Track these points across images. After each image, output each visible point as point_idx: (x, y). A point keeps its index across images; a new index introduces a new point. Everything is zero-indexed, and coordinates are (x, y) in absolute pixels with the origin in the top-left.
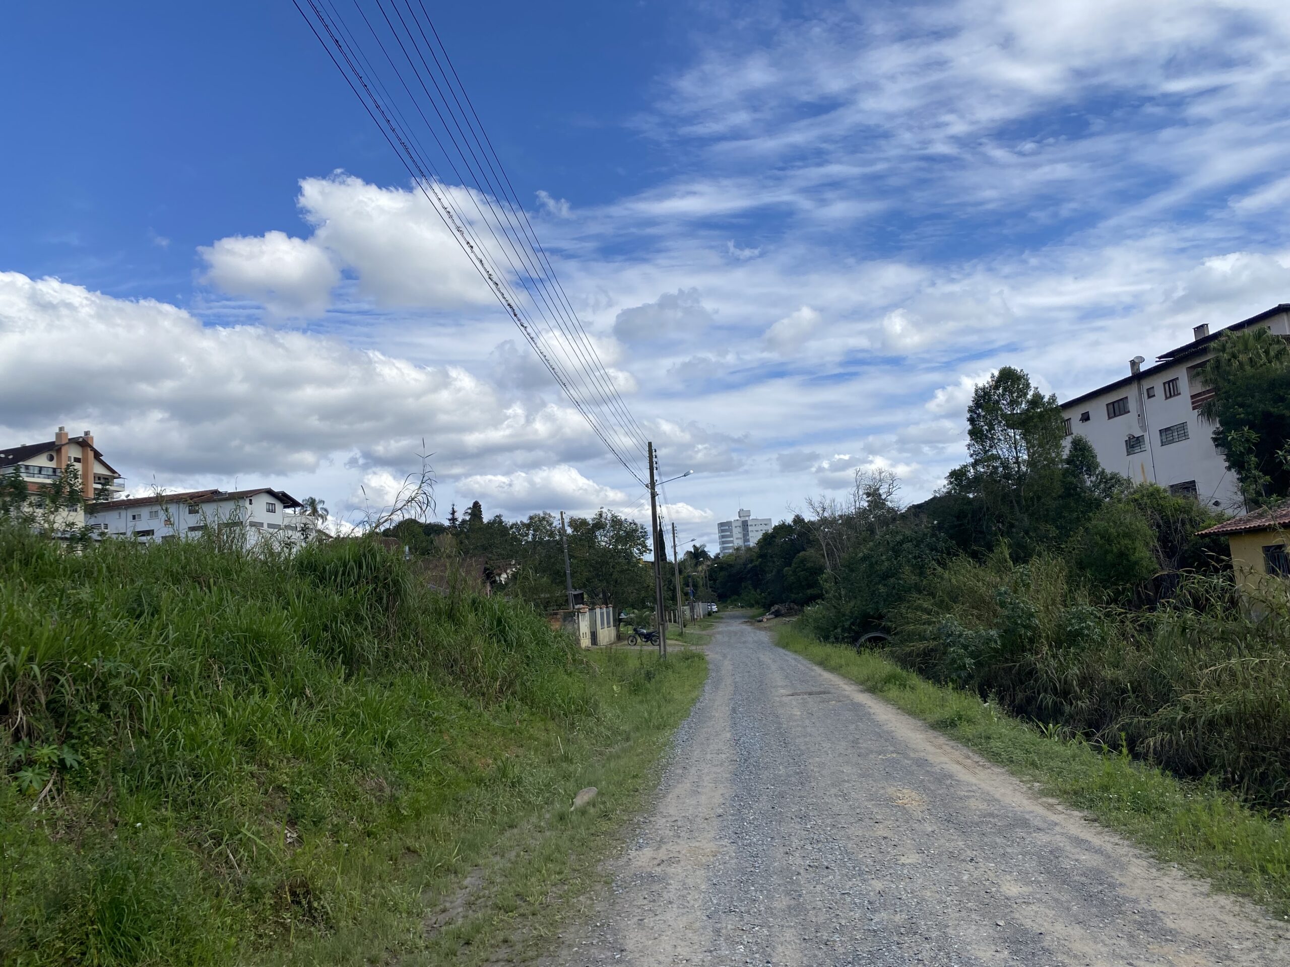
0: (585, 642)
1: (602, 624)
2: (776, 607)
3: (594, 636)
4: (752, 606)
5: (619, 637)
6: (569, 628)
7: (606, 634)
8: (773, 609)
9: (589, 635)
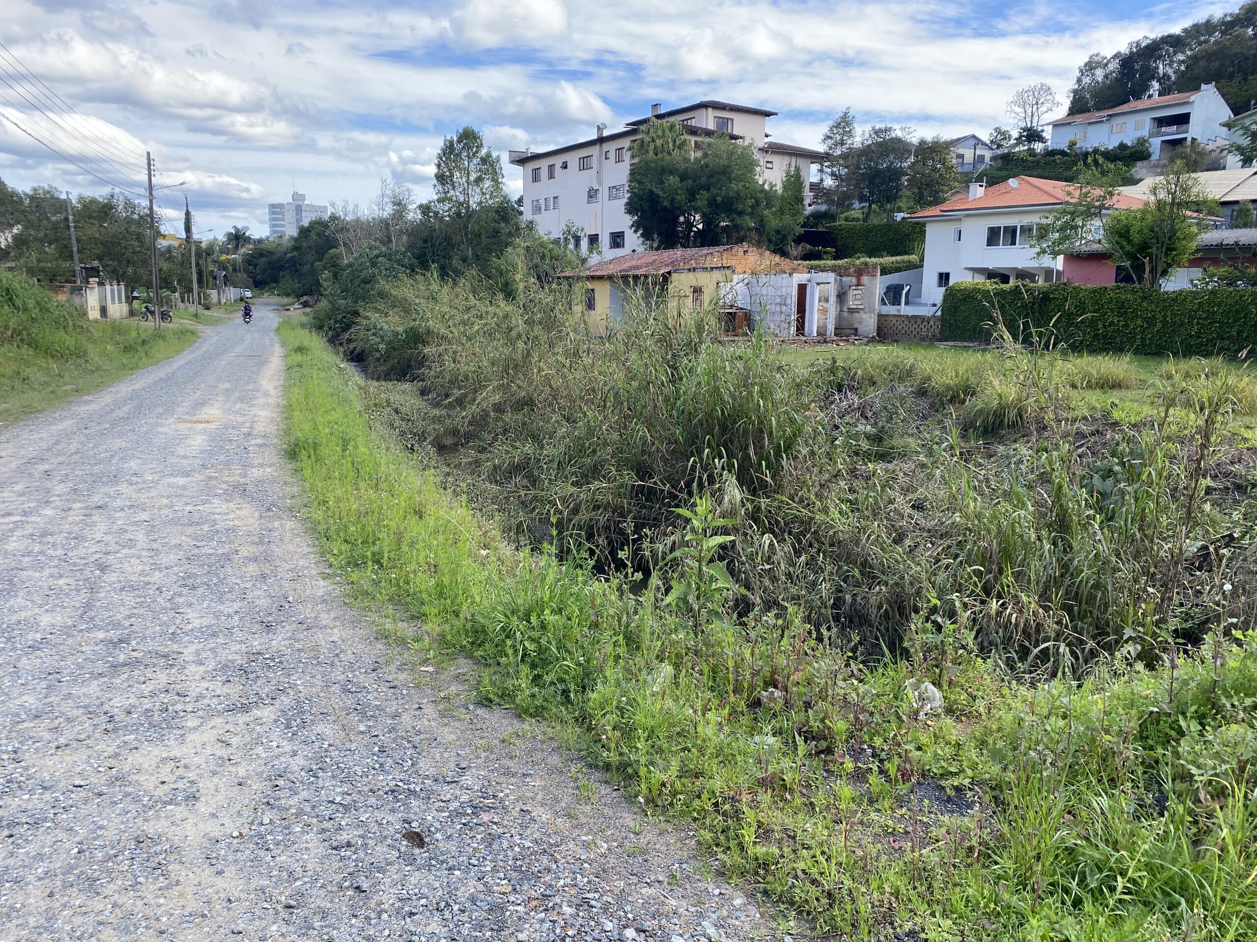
0: (94, 314)
1: (113, 299)
2: (305, 298)
3: (104, 311)
4: (288, 295)
5: (132, 313)
6: (77, 300)
7: (118, 309)
8: (302, 300)
9: (98, 308)
